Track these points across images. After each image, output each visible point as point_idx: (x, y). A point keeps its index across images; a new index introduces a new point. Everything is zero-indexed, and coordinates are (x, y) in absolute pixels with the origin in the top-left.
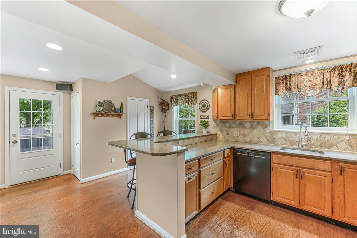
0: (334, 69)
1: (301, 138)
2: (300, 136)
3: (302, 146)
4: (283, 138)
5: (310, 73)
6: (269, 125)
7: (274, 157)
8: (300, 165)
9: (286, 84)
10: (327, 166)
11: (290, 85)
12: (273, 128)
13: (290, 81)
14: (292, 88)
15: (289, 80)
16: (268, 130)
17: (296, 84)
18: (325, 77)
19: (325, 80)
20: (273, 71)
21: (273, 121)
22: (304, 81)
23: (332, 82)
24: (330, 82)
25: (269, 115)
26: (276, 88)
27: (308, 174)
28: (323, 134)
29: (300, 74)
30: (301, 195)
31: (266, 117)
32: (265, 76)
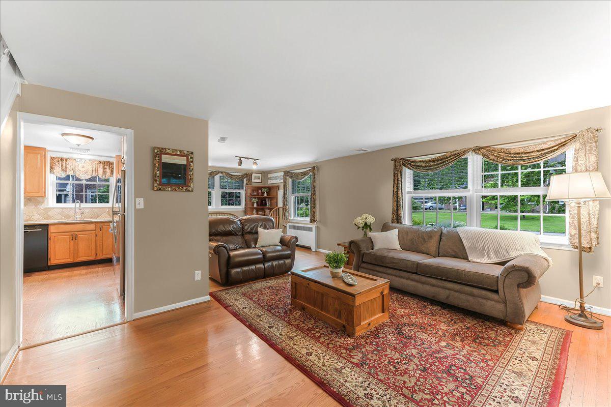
0: (100, 162)
1: (76, 212)
2: (75, 210)
3: (77, 218)
4: (60, 213)
5: (83, 161)
6: (43, 202)
7: (51, 228)
8: (75, 230)
9: (62, 165)
10: (93, 227)
11: (66, 167)
12: (48, 205)
13: (66, 163)
14: (68, 170)
15: (64, 162)
16: (42, 207)
17: (72, 167)
18: (94, 166)
19: (94, 169)
20: (48, 151)
21: (48, 198)
22: (78, 166)
23: (99, 171)
24: (98, 171)
25: (45, 192)
26: (51, 167)
27: (81, 236)
28: (93, 208)
29: (74, 159)
30: (75, 252)
31: (41, 194)
32: (39, 155)
